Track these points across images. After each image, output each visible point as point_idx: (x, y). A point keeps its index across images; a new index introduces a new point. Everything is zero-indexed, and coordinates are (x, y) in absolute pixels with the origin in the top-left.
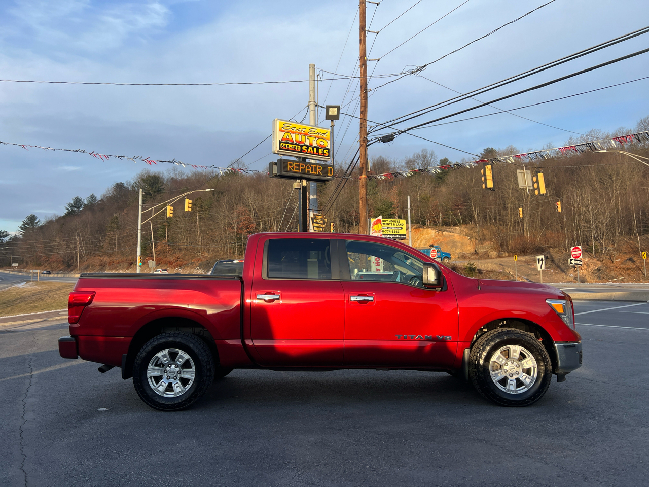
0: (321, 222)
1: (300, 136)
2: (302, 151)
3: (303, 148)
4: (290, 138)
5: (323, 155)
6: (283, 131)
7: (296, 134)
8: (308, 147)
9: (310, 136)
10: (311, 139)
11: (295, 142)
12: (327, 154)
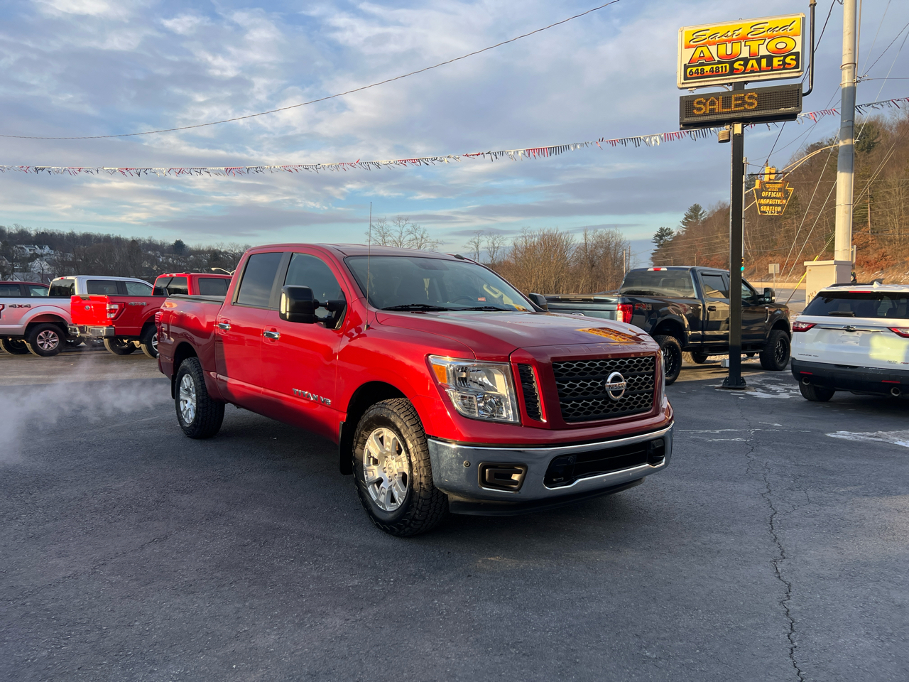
0: (779, 195)
1: (729, 45)
2: (733, 71)
3: (736, 65)
4: (707, 54)
5: (784, 66)
6: (692, 47)
7: (718, 44)
8: (746, 61)
9: (753, 40)
10: (754, 45)
11: (717, 59)
12: (794, 63)
